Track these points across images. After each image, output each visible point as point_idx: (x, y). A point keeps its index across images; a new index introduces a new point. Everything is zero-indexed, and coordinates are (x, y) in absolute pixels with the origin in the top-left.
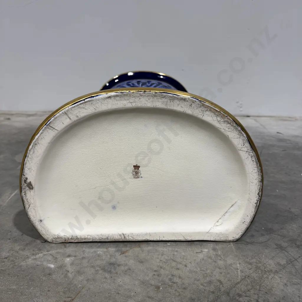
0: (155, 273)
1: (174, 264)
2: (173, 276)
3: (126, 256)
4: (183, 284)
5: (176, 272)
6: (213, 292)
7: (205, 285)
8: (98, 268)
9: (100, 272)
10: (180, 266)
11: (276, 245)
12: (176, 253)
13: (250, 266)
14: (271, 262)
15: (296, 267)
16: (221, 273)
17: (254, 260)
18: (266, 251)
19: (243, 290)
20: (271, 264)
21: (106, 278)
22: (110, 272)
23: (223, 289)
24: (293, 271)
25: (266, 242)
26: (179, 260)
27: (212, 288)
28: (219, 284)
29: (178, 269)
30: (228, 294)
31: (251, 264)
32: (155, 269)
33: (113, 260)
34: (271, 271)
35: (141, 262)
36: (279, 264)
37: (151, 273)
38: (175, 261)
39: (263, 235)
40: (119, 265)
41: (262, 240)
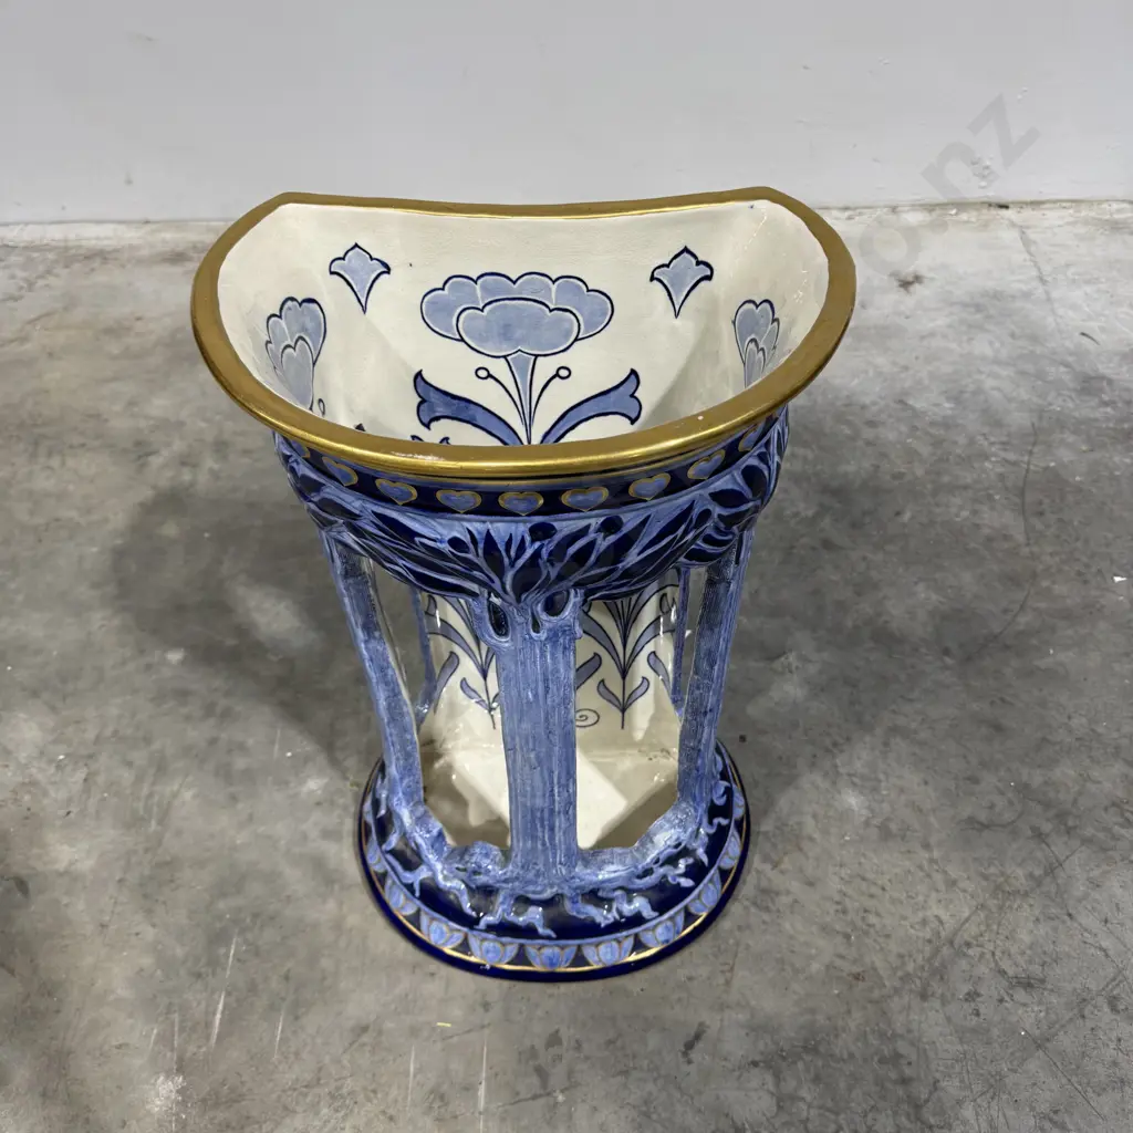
0: (839, 907)
1: (864, 886)
2: (866, 911)
3: (782, 872)
4: (884, 926)
5: (870, 903)
6: (930, 941)
7: (917, 927)
8: (747, 903)
9: (753, 910)
10: (874, 890)
11: (1033, 829)
12: (863, 860)
13: (984, 883)
14: (1020, 872)
15: (1060, 881)
16: (940, 901)
17: (992, 870)
18: (1015, 846)
19: (973, 932)
20: (1019, 876)
21: (764, 922)
22: (767, 909)
23: (943, 934)
24: (1053, 889)
25: (1013, 822)
26: (870, 876)
27: (928, 933)
28: (937, 923)
29: (872, 896)
30: (951, 943)
31: (986, 878)
32: (837, 897)
33: (764, 884)
34: (1019, 891)
35: (811, 884)
36: (1031, 876)
37: (832, 908)
38: (864, 879)
39: (1011, 803)
40: (777, 894)
41: (1008, 816)
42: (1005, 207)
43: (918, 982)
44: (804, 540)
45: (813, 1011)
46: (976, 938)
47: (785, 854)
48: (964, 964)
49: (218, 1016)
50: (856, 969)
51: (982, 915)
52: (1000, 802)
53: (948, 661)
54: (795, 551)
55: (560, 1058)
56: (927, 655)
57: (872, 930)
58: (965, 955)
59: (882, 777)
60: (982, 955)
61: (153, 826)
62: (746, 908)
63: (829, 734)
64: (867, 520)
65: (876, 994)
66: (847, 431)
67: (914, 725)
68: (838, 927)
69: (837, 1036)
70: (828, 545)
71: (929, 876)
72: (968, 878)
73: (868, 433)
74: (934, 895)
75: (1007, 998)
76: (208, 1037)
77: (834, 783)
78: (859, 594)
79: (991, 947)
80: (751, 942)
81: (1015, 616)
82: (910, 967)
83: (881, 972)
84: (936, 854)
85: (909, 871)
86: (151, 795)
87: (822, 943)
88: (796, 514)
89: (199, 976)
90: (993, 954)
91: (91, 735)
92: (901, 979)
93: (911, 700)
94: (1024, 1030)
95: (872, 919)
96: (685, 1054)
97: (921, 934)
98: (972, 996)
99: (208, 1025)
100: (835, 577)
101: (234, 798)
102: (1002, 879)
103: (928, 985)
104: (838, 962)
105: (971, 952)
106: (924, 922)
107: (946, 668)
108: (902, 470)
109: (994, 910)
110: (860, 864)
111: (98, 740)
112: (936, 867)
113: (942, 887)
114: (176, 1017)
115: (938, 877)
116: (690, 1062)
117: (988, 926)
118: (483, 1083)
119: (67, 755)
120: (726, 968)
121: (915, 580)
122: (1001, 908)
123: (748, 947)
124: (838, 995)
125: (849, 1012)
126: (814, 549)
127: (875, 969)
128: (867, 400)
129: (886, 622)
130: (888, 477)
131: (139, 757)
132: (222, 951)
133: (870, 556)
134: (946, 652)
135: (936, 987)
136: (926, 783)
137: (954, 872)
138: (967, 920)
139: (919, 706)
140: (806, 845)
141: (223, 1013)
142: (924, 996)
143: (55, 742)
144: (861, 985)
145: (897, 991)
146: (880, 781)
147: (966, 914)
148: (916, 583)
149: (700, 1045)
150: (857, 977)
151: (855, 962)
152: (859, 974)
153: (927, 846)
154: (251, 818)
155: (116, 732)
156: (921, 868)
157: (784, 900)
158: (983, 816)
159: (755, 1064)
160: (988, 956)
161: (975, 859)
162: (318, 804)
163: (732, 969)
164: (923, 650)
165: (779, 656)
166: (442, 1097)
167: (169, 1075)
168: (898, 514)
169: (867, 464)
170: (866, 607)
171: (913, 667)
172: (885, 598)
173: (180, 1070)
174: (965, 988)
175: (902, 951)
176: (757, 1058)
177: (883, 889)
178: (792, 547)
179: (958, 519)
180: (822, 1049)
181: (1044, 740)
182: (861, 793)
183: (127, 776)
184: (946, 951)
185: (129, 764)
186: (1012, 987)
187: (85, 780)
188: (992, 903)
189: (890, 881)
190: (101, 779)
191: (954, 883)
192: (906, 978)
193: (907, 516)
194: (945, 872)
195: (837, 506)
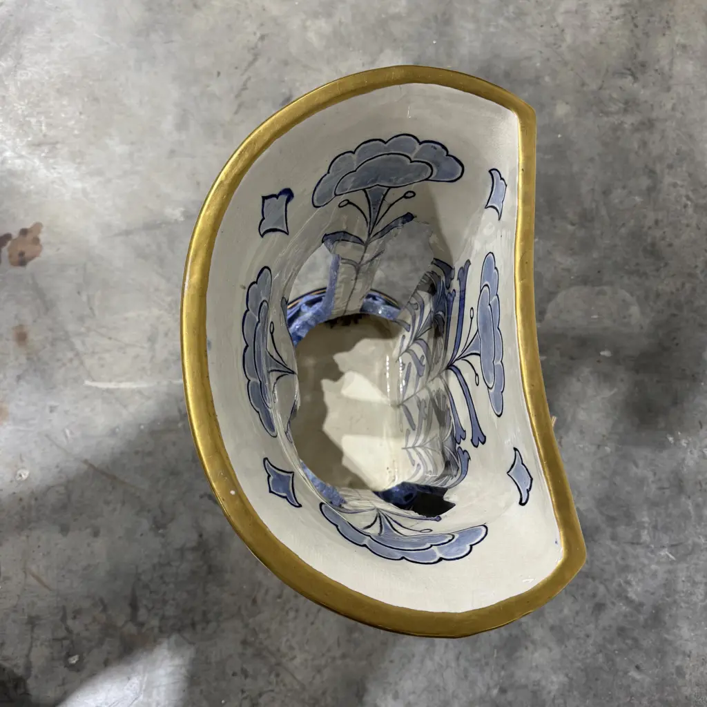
43: (253, 640)
44: (602, 589)
45: (233, 571)
48: (265, 671)
50: (259, 601)
51: (298, 688)
53: (495, 692)
54: (590, 580)
56: (499, 676)
58: (270, 673)
60: (270, 683)
64: (629, 642)
65: (244, 612)
67: (437, 658)
69: (218, 585)
70: (599, 607)
71: (323, 655)
72: (322, 682)
74: (310, 657)
75: (245, 695)
78: (552, 628)
79: (277, 690)
82: (261, 636)
83: (258, 617)
84: (339, 662)
85: (326, 642)
88: (628, 583)
90: (272, 691)
92: (254, 629)
93: (458, 659)
94: (226, 702)
95: (292, 614)
98: (245, 674)
100: (566, 611)
103: (251, 646)
104: (263, 590)
105: (273, 676)
106: (291, 648)
107: (489, 689)
108: (687, 677)
109: (302, 696)
112: (329, 661)
115: (323, 662)
116: (201, 497)
121: (570, 675)
122: (303, 701)
124: (242, 588)
125: (233, 595)
126: (594, 596)
127: (259, 613)
129: (526, 648)
130: (678, 663)
133: (590, 641)
134: (503, 691)
135: (250, 651)
137: (327, 673)
138: (295, 678)
139: (453, 664)
142: (244, 643)
144: (249, 604)
145: (246, 626)
147: (298, 677)
148: (567, 675)
150: (254, 601)
151: (264, 600)
152: (256, 602)
153: (344, 656)
156: (329, 650)
159: (201, 536)
160: (270, 688)
161: (336, 689)
164: (503, 673)
168: (637, 667)
169: (691, 646)
170: (538, 633)
171: (487, 664)
172: (550, 650)
174: (250, 671)
175: (272, 632)
176: (204, 537)
177: (312, 623)
178: (593, 579)
180: (210, 576)
184: (273, 661)
186: (252, 700)
188: (306, 696)
189: (318, 628)
191: (319, 671)
192: (255, 633)
193: (633, 673)
194: (325, 666)
195: (642, 618)
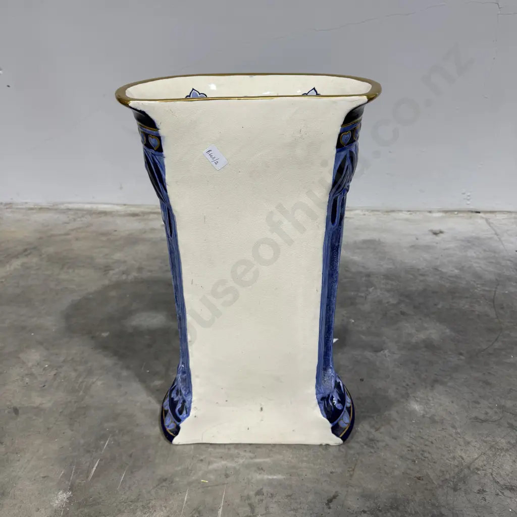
0: (409, 449)
1: (422, 441)
2: (423, 451)
3: (381, 433)
4: (433, 458)
5: (426, 448)
6: (457, 466)
7: (450, 460)
10: (427, 443)
11: (508, 423)
12: (421, 431)
13: (485, 444)
14: (503, 441)
16: (462, 450)
17: (488, 439)
18: (499, 430)
19: (480, 464)
20: (503, 442)
21: (371, 452)
22: (373, 447)
23: (464, 464)
25: (498, 420)
26: (426, 437)
27: (456, 463)
28: (461, 459)
29: (426, 445)
30: (469, 468)
31: (485, 442)
32: (408, 445)
33: (371, 437)
34: (503, 449)
35: (395, 438)
36: (509, 442)
37: (406, 449)
38: (422, 438)
39: (496, 412)
40: (378, 441)
41: (495, 418)
42: (479, 212)
43: (452, 483)
44: (392, 311)
45: (396, 491)
46: (482, 467)
47: (382, 425)
48: (476, 477)
49: (94, 469)
50: (418, 475)
51: (484, 457)
52: (491, 412)
54: (388, 315)
55: (262, 500)
56: (451, 354)
57: (426, 459)
58: (477, 474)
59: (431, 399)
60: (485, 475)
61: (81, 393)
62: (362, 446)
63: (404, 381)
64: (421, 306)
65: (429, 487)
66: (412, 277)
67: (446, 380)
68: (408, 456)
69: (408, 503)
70: (403, 313)
71: (455, 439)
72: (476, 441)
73: (422, 278)
74: (458, 446)
75: (500, 494)
76: (87, 477)
77: (406, 400)
78: (418, 331)
79: (490, 471)
80: (363, 460)
81: (493, 343)
82: (447, 477)
83: (431, 477)
84: (459, 430)
85: (445, 437)
86: (82, 382)
87: (399, 463)
88: (388, 303)
89: (89, 452)
90: (492, 474)
91: (62, 359)
92: (443, 481)
93: (444, 371)
94: (511, 509)
95: (426, 455)
96: (327, 504)
97: (452, 463)
98: (481, 491)
99: (89, 472)
101: (120, 386)
102: (494, 443)
103: (457, 485)
104: (409, 471)
105: (479, 472)
106: (454, 458)
107: (460, 359)
108: (437, 290)
109: (491, 456)
110: (420, 432)
111: (64, 361)
112: (459, 436)
113: (462, 443)
114: (74, 468)
115: (461, 440)
116: (330, 508)
117: (488, 462)
118: (221, 508)
119: (49, 366)
120: (351, 469)
122: (494, 455)
123: (362, 461)
124: (409, 486)
125: (415, 493)
126: (396, 314)
127: (428, 476)
128: (420, 267)
130: (430, 292)
131: (81, 368)
132: (102, 442)
134: (461, 354)
135: (461, 485)
136: (453, 402)
137: (468, 439)
138: (477, 459)
139: (448, 373)
140: (393, 423)
141: (97, 468)
142: (455, 490)
143: (45, 361)
144: (422, 482)
145: (440, 486)
146: (430, 400)
147: (476, 457)
149: (335, 501)
150: (419, 478)
151: (418, 472)
152: (420, 477)
153: (454, 427)
154: (126, 393)
155: (72, 359)
156: (451, 435)
157: (381, 444)
158: (482, 417)
159: (364, 512)
160: (489, 475)
161: (479, 434)
162: (157, 390)
163: (354, 470)
164: (449, 353)
165: (380, 351)
166: (199, 512)
167: (65, 491)
168: (435, 305)
169: (420, 288)
170: (421, 336)
171: (445, 359)
173: (71, 489)
174: (478, 488)
175: (443, 469)
176: (366, 509)
177: (432, 443)
178: (386, 313)
179: (463, 308)
180: (401, 508)
181: (511, 389)
182: (420, 404)
183: (73, 374)
184: (466, 471)
185: (75, 370)
186: (503, 489)
187: (55, 375)
188: (489, 452)
189: (435, 440)
190: (62, 375)
191: (469, 443)
192: (446, 481)
193: (440, 306)
194: (464, 438)
195: (407, 301)
